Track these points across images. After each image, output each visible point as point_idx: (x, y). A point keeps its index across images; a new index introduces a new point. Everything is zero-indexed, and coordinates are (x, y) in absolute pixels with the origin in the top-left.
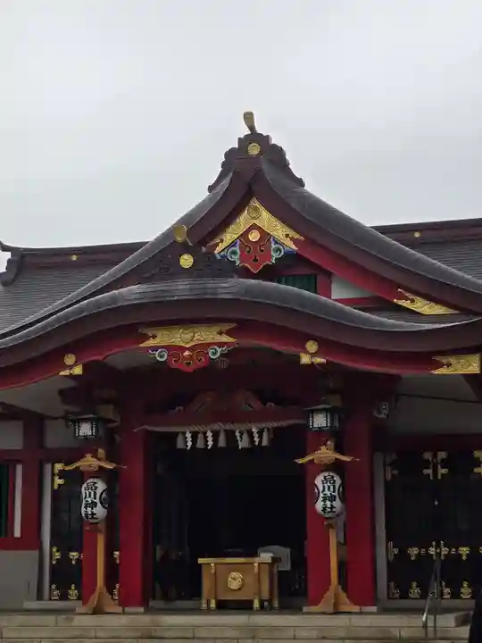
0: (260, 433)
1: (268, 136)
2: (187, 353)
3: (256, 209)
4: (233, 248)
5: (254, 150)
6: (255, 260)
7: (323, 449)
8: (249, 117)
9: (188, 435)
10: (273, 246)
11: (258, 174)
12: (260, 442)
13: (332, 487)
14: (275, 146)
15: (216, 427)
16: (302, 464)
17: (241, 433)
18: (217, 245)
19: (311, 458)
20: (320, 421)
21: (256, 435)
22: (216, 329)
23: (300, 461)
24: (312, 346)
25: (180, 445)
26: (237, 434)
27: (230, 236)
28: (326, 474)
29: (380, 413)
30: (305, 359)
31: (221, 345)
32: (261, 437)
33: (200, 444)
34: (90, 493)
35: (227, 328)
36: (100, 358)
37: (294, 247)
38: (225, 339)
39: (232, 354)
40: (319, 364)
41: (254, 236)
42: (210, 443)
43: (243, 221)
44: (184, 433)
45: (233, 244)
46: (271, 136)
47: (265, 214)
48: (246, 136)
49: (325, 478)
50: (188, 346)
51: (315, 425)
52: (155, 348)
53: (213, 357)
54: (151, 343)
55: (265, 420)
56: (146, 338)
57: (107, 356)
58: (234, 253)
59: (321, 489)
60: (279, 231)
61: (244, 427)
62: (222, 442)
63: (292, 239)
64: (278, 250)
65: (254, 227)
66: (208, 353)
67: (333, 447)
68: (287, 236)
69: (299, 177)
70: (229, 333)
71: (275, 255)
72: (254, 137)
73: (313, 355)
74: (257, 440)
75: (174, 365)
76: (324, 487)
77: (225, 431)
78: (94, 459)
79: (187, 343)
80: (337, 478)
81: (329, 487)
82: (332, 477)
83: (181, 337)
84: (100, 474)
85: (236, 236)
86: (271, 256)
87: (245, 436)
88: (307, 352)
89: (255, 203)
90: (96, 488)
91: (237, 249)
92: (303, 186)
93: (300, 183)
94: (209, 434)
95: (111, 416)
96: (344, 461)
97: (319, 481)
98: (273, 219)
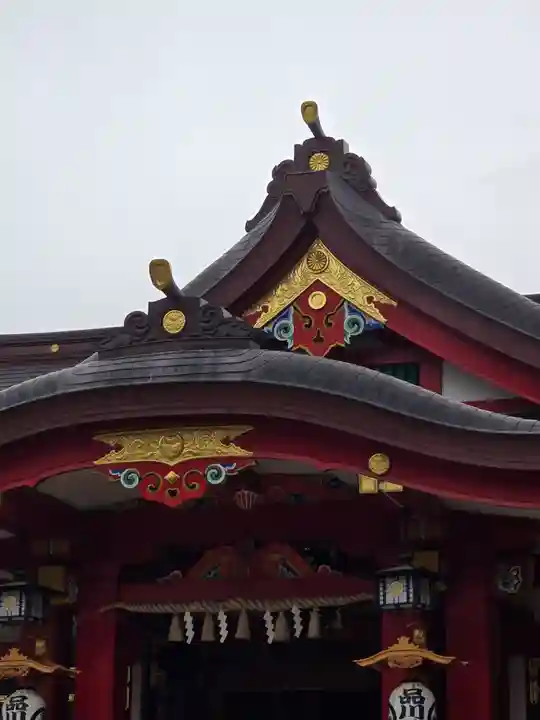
0: (305, 615)
1: (342, 141)
2: (171, 475)
3: (321, 258)
4: (284, 321)
5: (319, 163)
6: (319, 340)
7: (403, 641)
8: (309, 111)
9: (188, 618)
10: (348, 317)
11: (322, 199)
12: (305, 631)
13: (417, 710)
14: (353, 157)
15: (233, 605)
16: (368, 668)
17: (275, 615)
18: (258, 315)
19: (384, 657)
20: (396, 593)
21: (298, 619)
22: (219, 434)
23: (364, 663)
24: (378, 463)
25: (174, 635)
26: (268, 617)
27: (279, 300)
28: (408, 686)
29: (506, 584)
30: (367, 485)
31: (227, 461)
32: (305, 623)
33: (207, 635)
34: (14, 715)
35: (239, 433)
36: (30, 483)
37: (382, 319)
38: (236, 451)
39: (246, 478)
40: (390, 493)
41: (317, 301)
42: (224, 633)
43: (300, 277)
44: (182, 615)
45: (284, 314)
46: (346, 140)
47: (335, 265)
48: (307, 142)
49: (405, 692)
50: (172, 464)
51: (389, 600)
52: (119, 467)
53: (214, 482)
54: (112, 458)
55: (312, 595)
56: (105, 450)
57: (43, 480)
58: (286, 329)
59: (398, 713)
60: (356, 291)
61: (280, 606)
62: (242, 632)
63: (378, 305)
64: (354, 323)
65: (318, 286)
66: (205, 476)
67: (423, 640)
68: (370, 300)
69: (390, 205)
70: (241, 442)
71: (350, 332)
72: (320, 143)
73: (381, 478)
74: (298, 628)
75: (151, 495)
76: (404, 708)
77: (249, 612)
78: (22, 657)
79: (171, 459)
80: (427, 694)
81: (412, 709)
82: (419, 692)
83: (163, 449)
84: (33, 681)
85: (288, 302)
86: (344, 334)
87: (282, 621)
88: (370, 473)
89: (320, 248)
90: (25, 706)
91: (290, 322)
92: (398, 219)
93: (393, 215)
94: (222, 617)
95: (58, 586)
96: (438, 664)
97: (395, 700)
98: (349, 273)
